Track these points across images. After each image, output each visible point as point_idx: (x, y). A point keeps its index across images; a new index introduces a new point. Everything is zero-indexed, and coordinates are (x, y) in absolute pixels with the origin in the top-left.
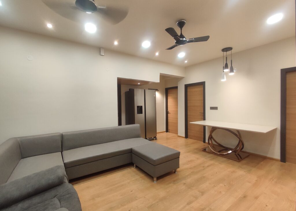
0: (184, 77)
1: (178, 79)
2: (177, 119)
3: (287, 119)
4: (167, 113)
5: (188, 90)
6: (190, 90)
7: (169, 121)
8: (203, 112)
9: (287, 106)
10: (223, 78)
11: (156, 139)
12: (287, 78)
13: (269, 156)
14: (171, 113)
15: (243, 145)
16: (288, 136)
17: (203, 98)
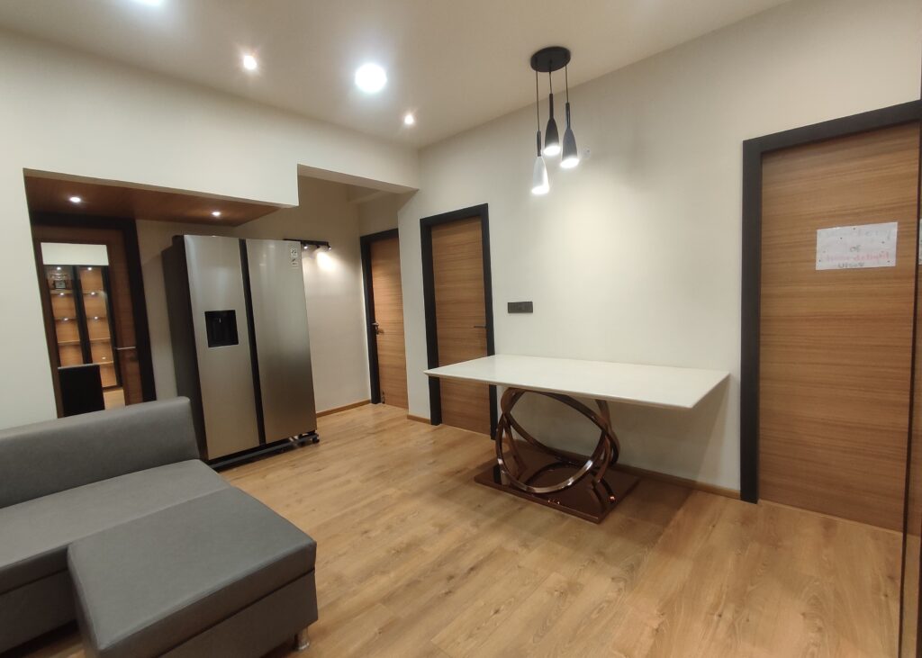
0: (417, 190)
1: (397, 198)
2: (403, 351)
3: (762, 339)
4: (373, 331)
5: (436, 241)
6: (441, 240)
7: (382, 361)
8: (483, 322)
9: (764, 290)
10: (540, 180)
11: (316, 441)
12: (765, 179)
13: (701, 479)
14: (385, 331)
15: (615, 447)
16: (764, 404)
17: (482, 270)
